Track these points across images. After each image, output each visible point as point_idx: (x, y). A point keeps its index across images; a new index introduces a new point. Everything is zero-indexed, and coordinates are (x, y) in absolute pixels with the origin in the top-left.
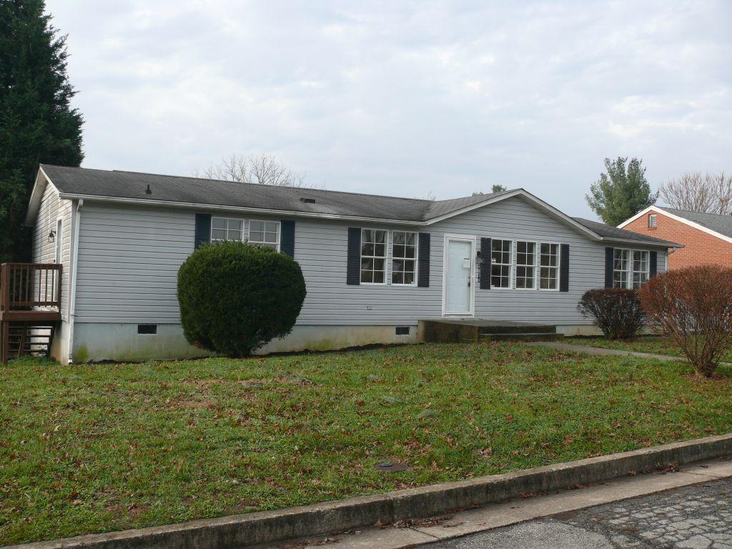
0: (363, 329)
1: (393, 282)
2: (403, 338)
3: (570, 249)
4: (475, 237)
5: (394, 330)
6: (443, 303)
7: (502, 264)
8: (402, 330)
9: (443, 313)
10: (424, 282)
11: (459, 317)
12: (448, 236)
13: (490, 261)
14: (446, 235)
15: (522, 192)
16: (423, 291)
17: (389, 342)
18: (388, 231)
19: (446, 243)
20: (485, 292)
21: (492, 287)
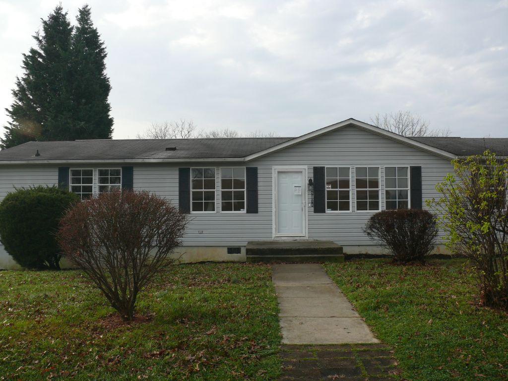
0: (195, 249)
1: (222, 211)
2: (235, 257)
3: (423, 170)
4: (306, 167)
5: (226, 250)
6: (274, 226)
7: (338, 189)
8: (232, 250)
9: (274, 236)
10: (253, 208)
11: (292, 239)
12: (276, 168)
13: (324, 187)
14: (274, 167)
15: (351, 122)
16: (252, 216)
17: (221, 260)
18: (215, 168)
19: (274, 175)
20: (320, 216)
21: (328, 211)
